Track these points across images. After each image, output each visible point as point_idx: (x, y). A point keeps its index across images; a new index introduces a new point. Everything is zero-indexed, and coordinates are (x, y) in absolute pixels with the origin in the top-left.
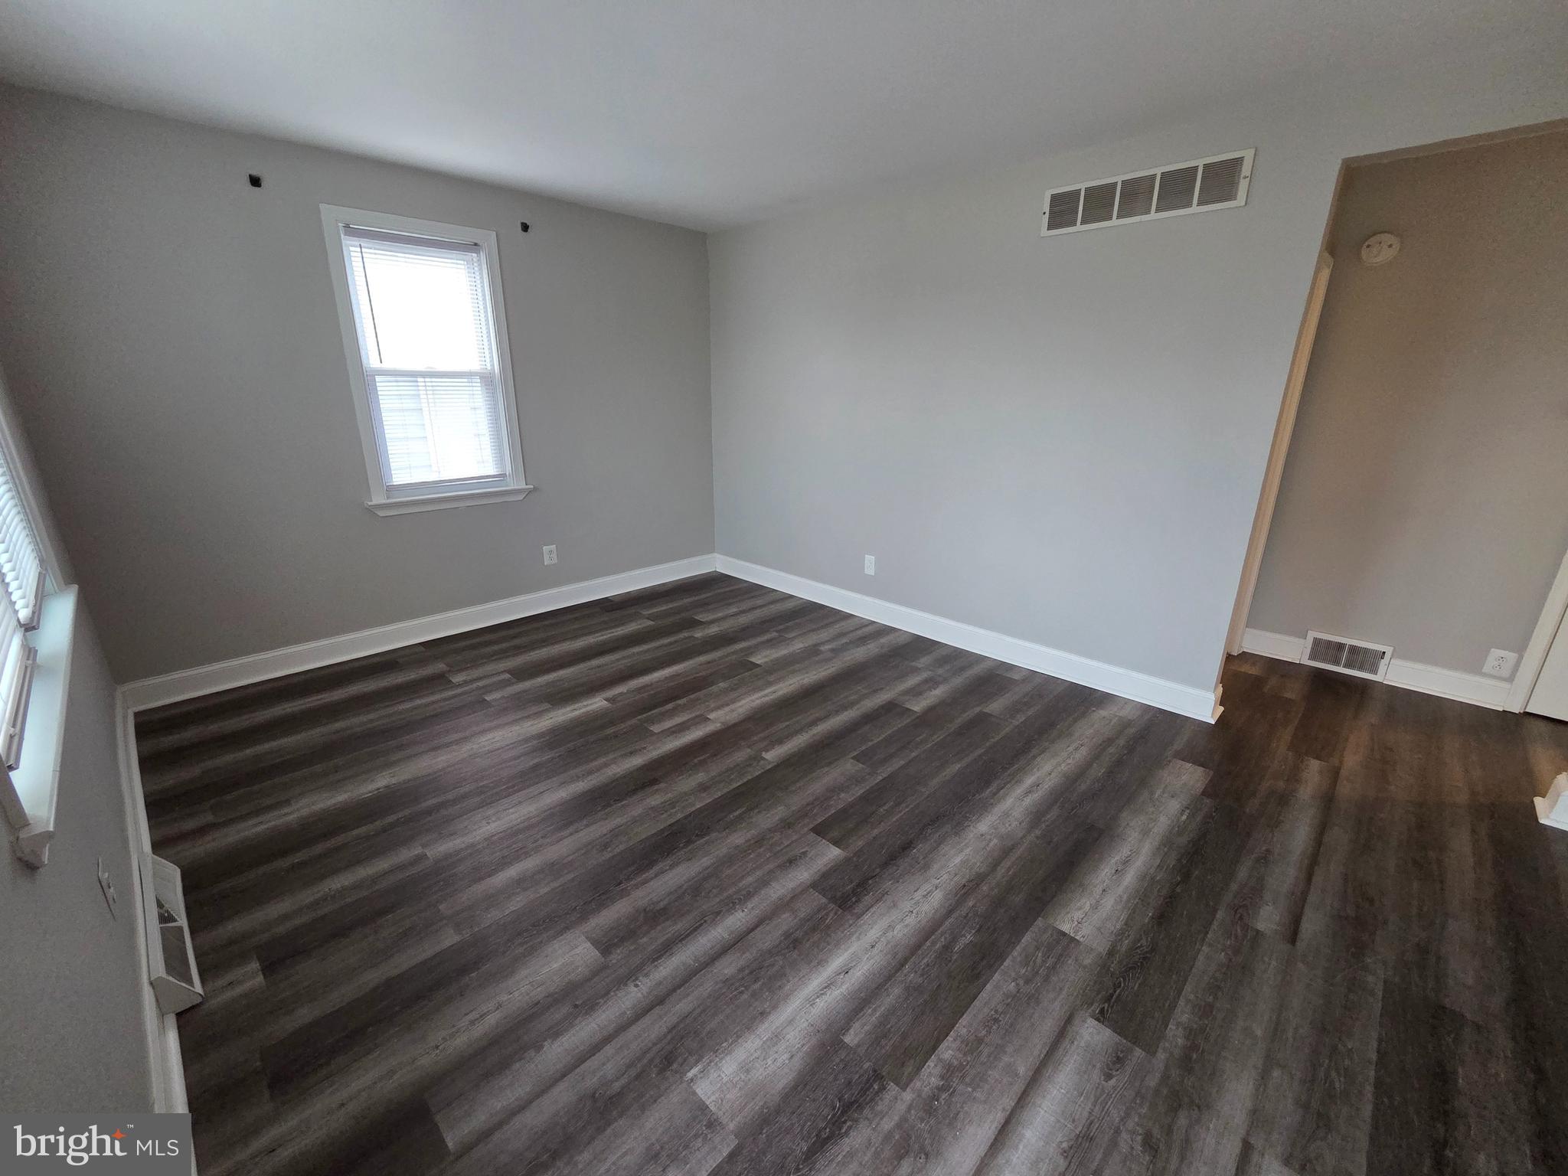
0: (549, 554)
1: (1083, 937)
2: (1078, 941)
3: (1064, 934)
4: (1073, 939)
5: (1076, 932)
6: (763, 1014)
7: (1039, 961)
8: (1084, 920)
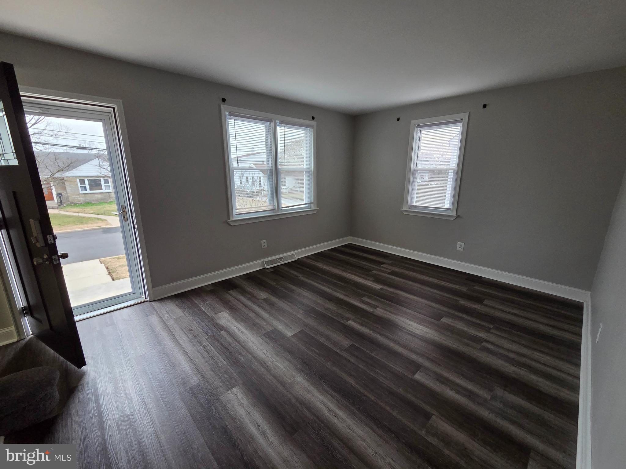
0: (460, 246)
1: (229, 393)
2: (228, 391)
3: (233, 387)
4: (229, 389)
5: (232, 392)
6: (236, 320)
7: (225, 376)
8: (236, 397)
